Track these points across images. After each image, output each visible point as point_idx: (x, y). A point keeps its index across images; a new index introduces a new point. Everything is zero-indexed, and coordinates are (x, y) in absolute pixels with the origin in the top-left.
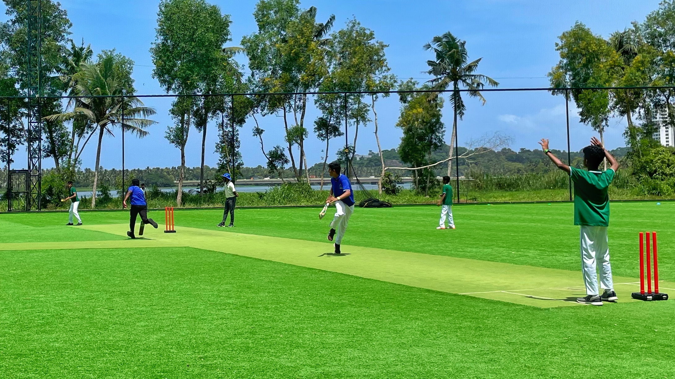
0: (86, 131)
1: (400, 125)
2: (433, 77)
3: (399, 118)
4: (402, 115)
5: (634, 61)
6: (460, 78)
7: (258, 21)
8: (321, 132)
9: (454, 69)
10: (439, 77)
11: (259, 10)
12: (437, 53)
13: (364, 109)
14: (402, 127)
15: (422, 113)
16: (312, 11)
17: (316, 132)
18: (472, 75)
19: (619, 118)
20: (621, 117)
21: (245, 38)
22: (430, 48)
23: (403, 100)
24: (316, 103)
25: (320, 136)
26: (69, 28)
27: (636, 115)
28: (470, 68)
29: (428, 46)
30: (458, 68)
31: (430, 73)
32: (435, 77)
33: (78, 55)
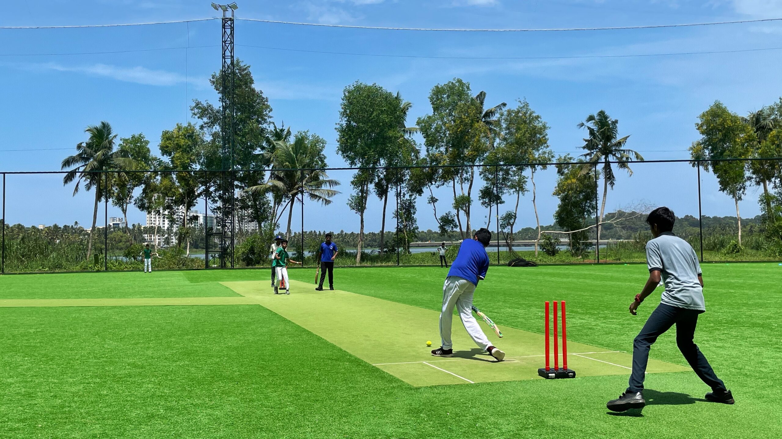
0: (283, 200)
1: (556, 194)
2: (587, 151)
3: (555, 188)
4: (559, 184)
5: (770, 136)
6: (611, 152)
7: (433, 104)
8: (484, 200)
9: (605, 144)
10: (592, 151)
11: (434, 94)
12: (590, 130)
13: (523, 181)
14: (558, 195)
15: (575, 183)
16: (482, 96)
17: (480, 200)
18: (622, 150)
19: (756, 187)
20: (758, 186)
21: (419, 119)
22: (584, 126)
23: (560, 172)
24: (480, 175)
25: (483, 203)
26: (269, 112)
27: (772, 185)
28: (619, 144)
29: (582, 125)
30: (609, 143)
31: (584, 148)
32: (589, 152)
33: (279, 135)
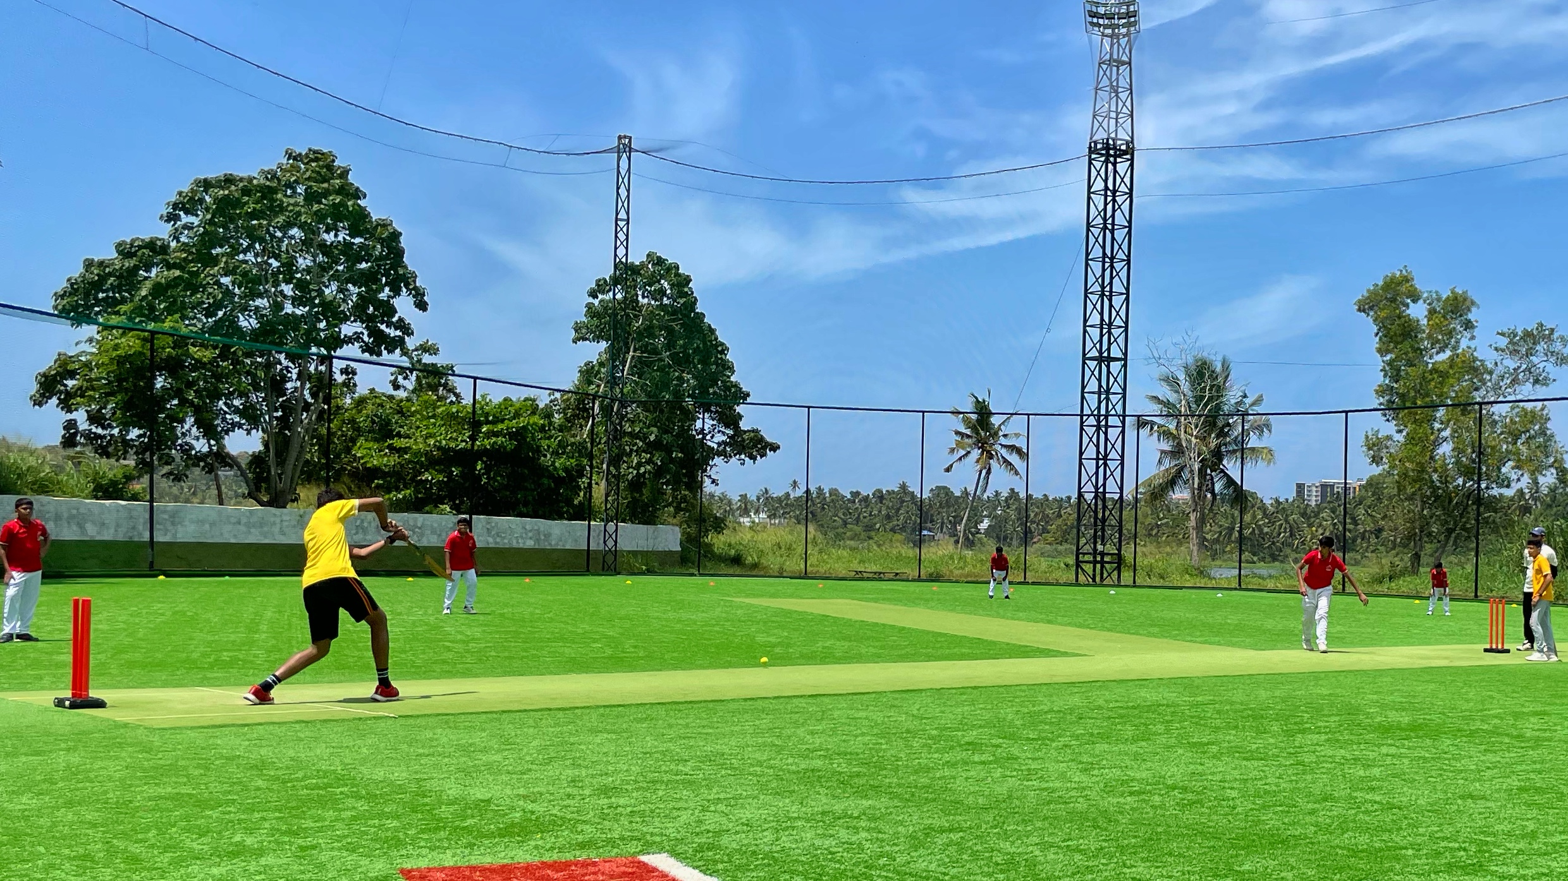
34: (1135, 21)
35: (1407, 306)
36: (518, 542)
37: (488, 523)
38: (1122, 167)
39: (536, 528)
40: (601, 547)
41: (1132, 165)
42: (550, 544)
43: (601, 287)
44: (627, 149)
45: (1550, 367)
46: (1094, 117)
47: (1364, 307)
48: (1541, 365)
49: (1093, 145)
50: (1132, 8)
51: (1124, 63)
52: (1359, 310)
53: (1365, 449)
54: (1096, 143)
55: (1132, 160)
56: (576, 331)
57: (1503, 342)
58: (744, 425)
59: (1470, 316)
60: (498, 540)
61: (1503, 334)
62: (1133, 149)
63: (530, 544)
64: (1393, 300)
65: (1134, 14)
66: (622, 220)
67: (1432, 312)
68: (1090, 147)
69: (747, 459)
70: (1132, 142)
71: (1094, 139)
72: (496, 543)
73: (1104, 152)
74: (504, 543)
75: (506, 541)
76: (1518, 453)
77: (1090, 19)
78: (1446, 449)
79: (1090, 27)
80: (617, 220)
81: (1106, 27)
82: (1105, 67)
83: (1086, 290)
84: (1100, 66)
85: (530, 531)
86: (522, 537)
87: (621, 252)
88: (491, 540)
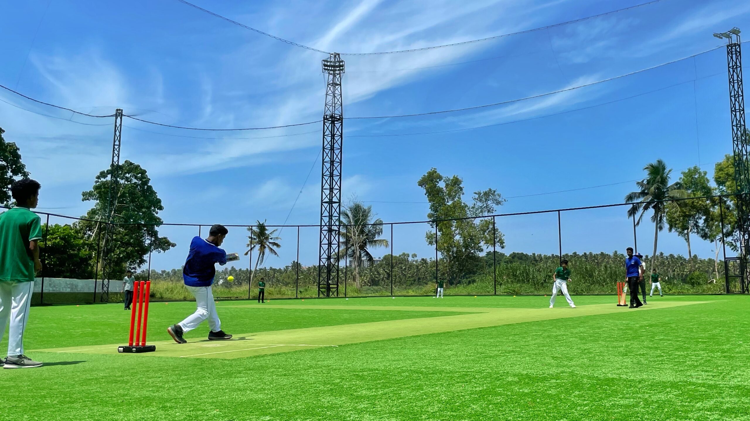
34: (343, 69)
35: (438, 182)
36: (63, 290)
37: (50, 281)
38: (338, 124)
39: (71, 283)
40: (101, 291)
41: (342, 125)
42: (77, 290)
43: (103, 175)
44: (120, 115)
45: (494, 205)
46: (326, 105)
47: (421, 184)
48: (491, 205)
49: (325, 116)
50: (341, 64)
51: (338, 85)
52: (419, 185)
53: (426, 239)
54: (326, 116)
55: (342, 122)
56: (83, 196)
57: (477, 196)
58: (160, 236)
59: (461, 186)
60: (54, 289)
61: (475, 193)
62: (342, 118)
63: (68, 290)
64: (432, 181)
65: (343, 66)
66: (117, 145)
67: (447, 185)
68: (324, 117)
69: (162, 251)
70: (342, 115)
71: (326, 114)
72: (53, 290)
73: (330, 119)
74: (57, 290)
75: (58, 289)
76: (486, 237)
77: (324, 67)
78: (457, 237)
79: (324, 71)
80: (114, 145)
81: (331, 70)
82: (330, 86)
83: (323, 174)
84: (328, 86)
85: (69, 284)
86: (65, 287)
87: (116, 159)
88: (51, 289)
